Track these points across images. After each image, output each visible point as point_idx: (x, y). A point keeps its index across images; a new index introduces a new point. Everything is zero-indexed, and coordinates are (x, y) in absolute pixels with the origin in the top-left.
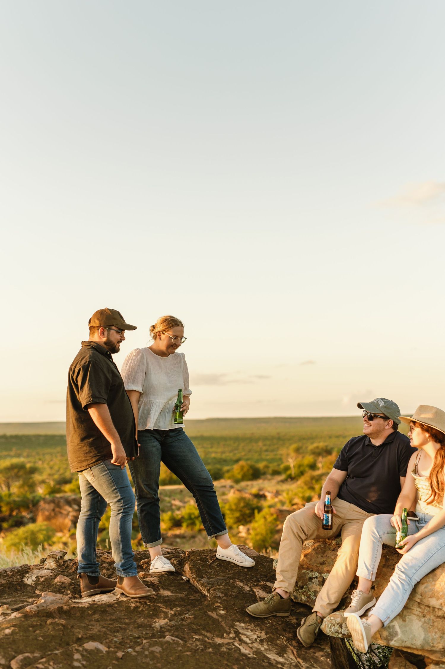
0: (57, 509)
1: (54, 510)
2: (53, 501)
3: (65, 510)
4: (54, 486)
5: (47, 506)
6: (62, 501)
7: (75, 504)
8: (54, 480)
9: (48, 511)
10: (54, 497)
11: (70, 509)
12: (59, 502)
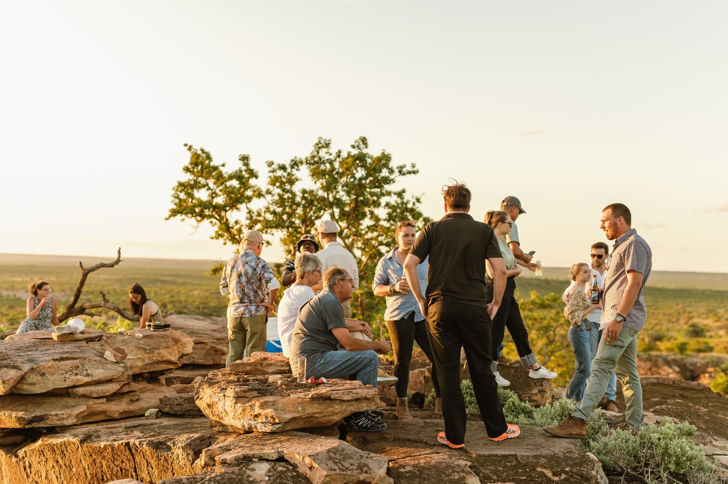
0: (654, 369)
1: (650, 369)
2: (649, 359)
3: (665, 371)
4: (650, 343)
5: (643, 364)
6: (660, 361)
7: (675, 365)
8: (648, 336)
9: (643, 369)
10: (650, 355)
11: (670, 370)
12: (656, 361)
